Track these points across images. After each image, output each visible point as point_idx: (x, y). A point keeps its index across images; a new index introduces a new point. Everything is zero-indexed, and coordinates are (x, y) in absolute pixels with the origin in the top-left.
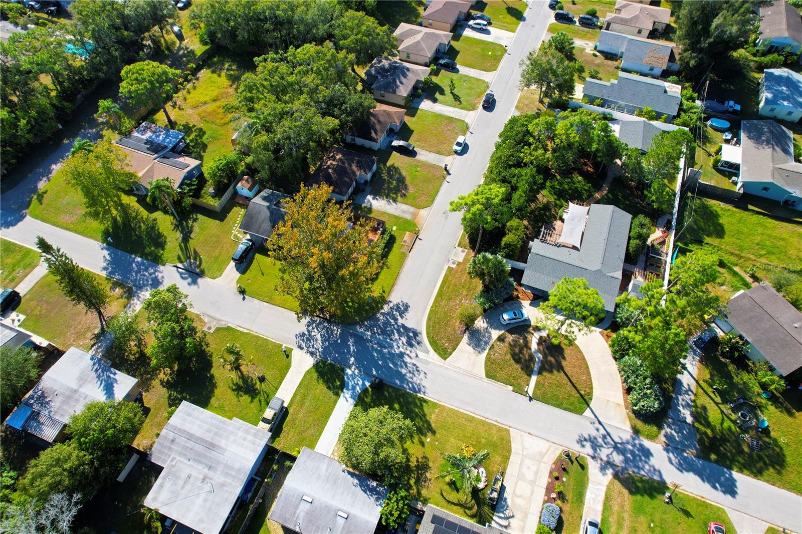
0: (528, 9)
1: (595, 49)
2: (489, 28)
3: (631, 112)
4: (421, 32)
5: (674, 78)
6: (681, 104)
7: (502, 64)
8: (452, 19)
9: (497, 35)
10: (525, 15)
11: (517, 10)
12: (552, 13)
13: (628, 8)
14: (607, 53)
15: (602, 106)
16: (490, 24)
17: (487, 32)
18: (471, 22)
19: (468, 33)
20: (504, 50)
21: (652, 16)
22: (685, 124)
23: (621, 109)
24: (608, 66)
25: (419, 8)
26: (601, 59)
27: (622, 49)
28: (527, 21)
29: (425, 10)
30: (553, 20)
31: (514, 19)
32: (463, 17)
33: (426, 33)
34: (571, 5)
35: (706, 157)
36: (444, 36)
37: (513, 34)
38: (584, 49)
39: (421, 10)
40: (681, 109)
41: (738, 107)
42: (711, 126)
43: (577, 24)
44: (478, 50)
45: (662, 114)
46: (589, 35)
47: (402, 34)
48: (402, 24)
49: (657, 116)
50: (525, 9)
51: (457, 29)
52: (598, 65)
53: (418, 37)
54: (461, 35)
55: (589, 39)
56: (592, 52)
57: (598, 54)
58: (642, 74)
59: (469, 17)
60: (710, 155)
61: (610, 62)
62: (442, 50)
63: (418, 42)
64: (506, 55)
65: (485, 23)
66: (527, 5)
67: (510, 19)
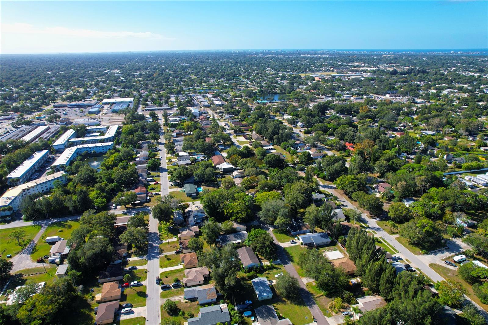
0: (147, 289)
1: (185, 298)
5: (222, 301)
6: (230, 314)
9: (137, 312)
11: (142, 292)
12: (159, 287)
14: (191, 298)
16: (132, 307)
17: (132, 312)
18: (123, 311)
19: (123, 317)
20: (144, 319)
21: (201, 273)
24: (194, 305)
26: (189, 303)
27: (196, 295)
28: (149, 296)
29: (96, 314)
30: (161, 291)
31: (142, 298)
32: (117, 310)
34: (166, 280)
41: (251, 302)
43: (172, 288)
46: (180, 292)
56: (184, 301)
57: (187, 301)
59: (121, 307)
61: (194, 303)
64: (147, 322)
65: (129, 308)
66: (146, 287)
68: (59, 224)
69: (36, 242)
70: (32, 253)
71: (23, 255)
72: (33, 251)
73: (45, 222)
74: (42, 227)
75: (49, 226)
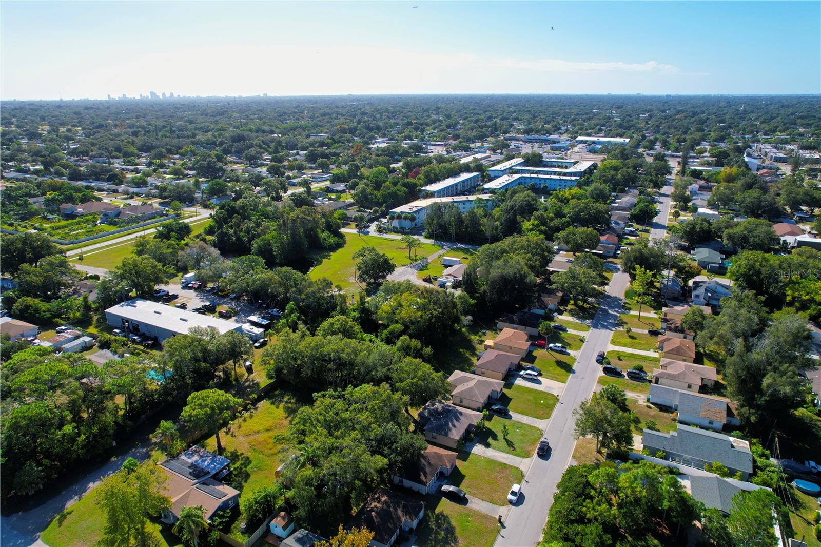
0: (576, 363)
1: (648, 400)
2: (540, 378)
3: (700, 466)
4: (473, 379)
5: (738, 432)
6: (754, 461)
7: (554, 413)
8: (504, 369)
9: (547, 384)
10: (574, 368)
11: (565, 363)
12: (600, 368)
13: (673, 365)
14: (661, 405)
15: (666, 458)
16: (540, 374)
17: (539, 382)
18: (522, 373)
19: (519, 382)
20: (556, 399)
21: (699, 373)
22: (765, 484)
23: (687, 463)
24: (665, 418)
25: (472, 359)
26: (655, 411)
27: (674, 402)
28: (577, 374)
29: (478, 360)
30: (602, 374)
31: (564, 371)
32: (514, 368)
33: (478, 381)
34: (617, 361)
35: (805, 525)
36: (497, 384)
37: (562, 385)
38: (637, 401)
39: (474, 360)
40: (755, 466)
42: (798, 488)
43: (626, 377)
44: (530, 398)
45: (736, 471)
46: (639, 388)
47: (456, 380)
48: (456, 371)
49: (731, 473)
50: (573, 363)
51: (509, 377)
52: (653, 417)
53: (471, 384)
54: (513, 384)
55: (641, 392)
56: (645, 404)
57: (652, 406)
58: (701, 427)
59: (520, 368)
60: (809, 523)
61: (665, 414)
62: (494, 396)
63: (471, 388)
64: (558, 405)
65: (536, 373)
66: (575, 360)
67: (559, 370)
68: (466, 251)
69: (429, 261)
70: (421, 270)
71: (410, 269)
72: (423, 268)
73: (449, 244)
74: (443, 248)
75: (453, 249)
